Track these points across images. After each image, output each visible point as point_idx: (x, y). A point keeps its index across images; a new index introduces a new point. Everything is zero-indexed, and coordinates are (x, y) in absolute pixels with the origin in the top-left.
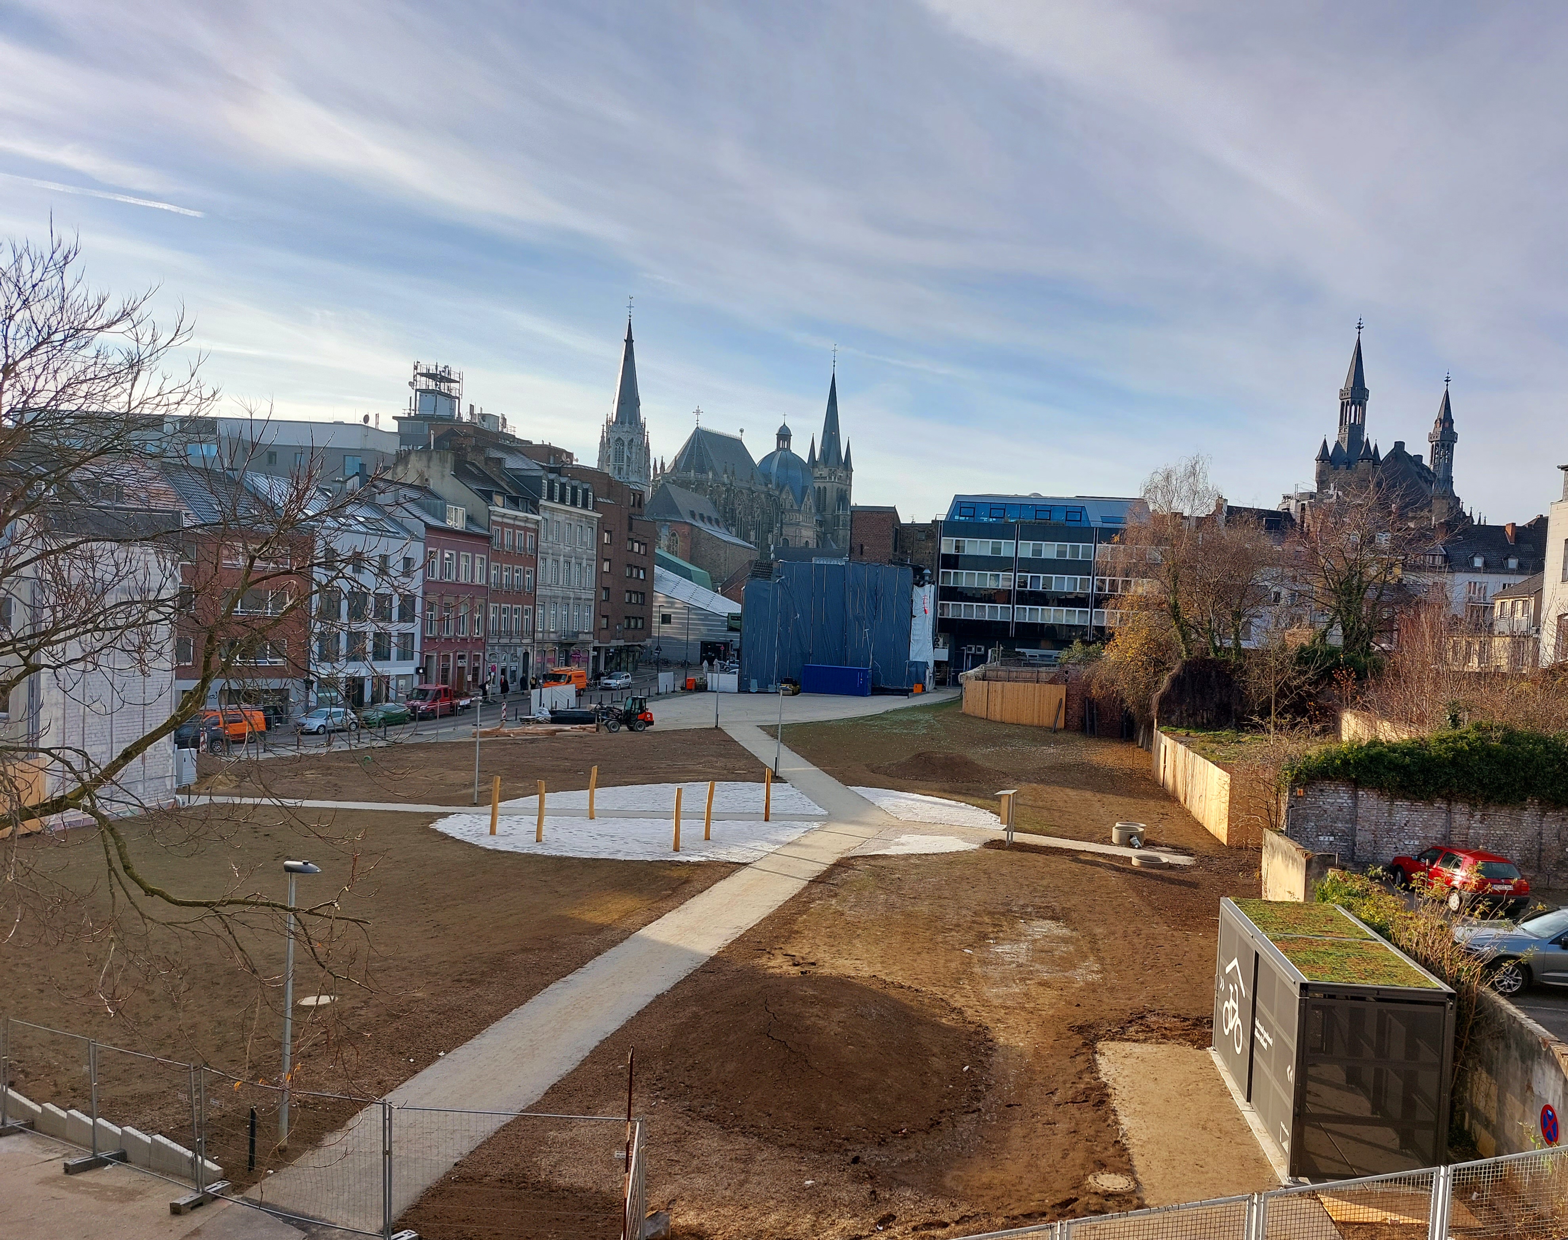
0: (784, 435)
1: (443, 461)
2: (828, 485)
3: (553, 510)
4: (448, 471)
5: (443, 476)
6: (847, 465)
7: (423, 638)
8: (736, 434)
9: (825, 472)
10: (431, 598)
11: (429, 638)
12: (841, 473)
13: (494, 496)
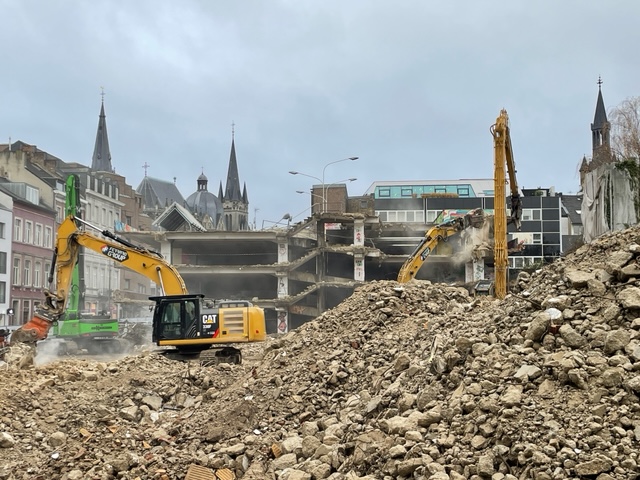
0: (202, 182)
1: (18, 158)
2: (233, 213)
3: (94, 197)
4: (22, 165)
5: (19, 169)
6: (244, 200)
7: (12, 287)
8: (172, 181)
9: (230, 205)
10: (17, 256)
11: (16, 287)
12: (241, 205)
13: (58, 184)
